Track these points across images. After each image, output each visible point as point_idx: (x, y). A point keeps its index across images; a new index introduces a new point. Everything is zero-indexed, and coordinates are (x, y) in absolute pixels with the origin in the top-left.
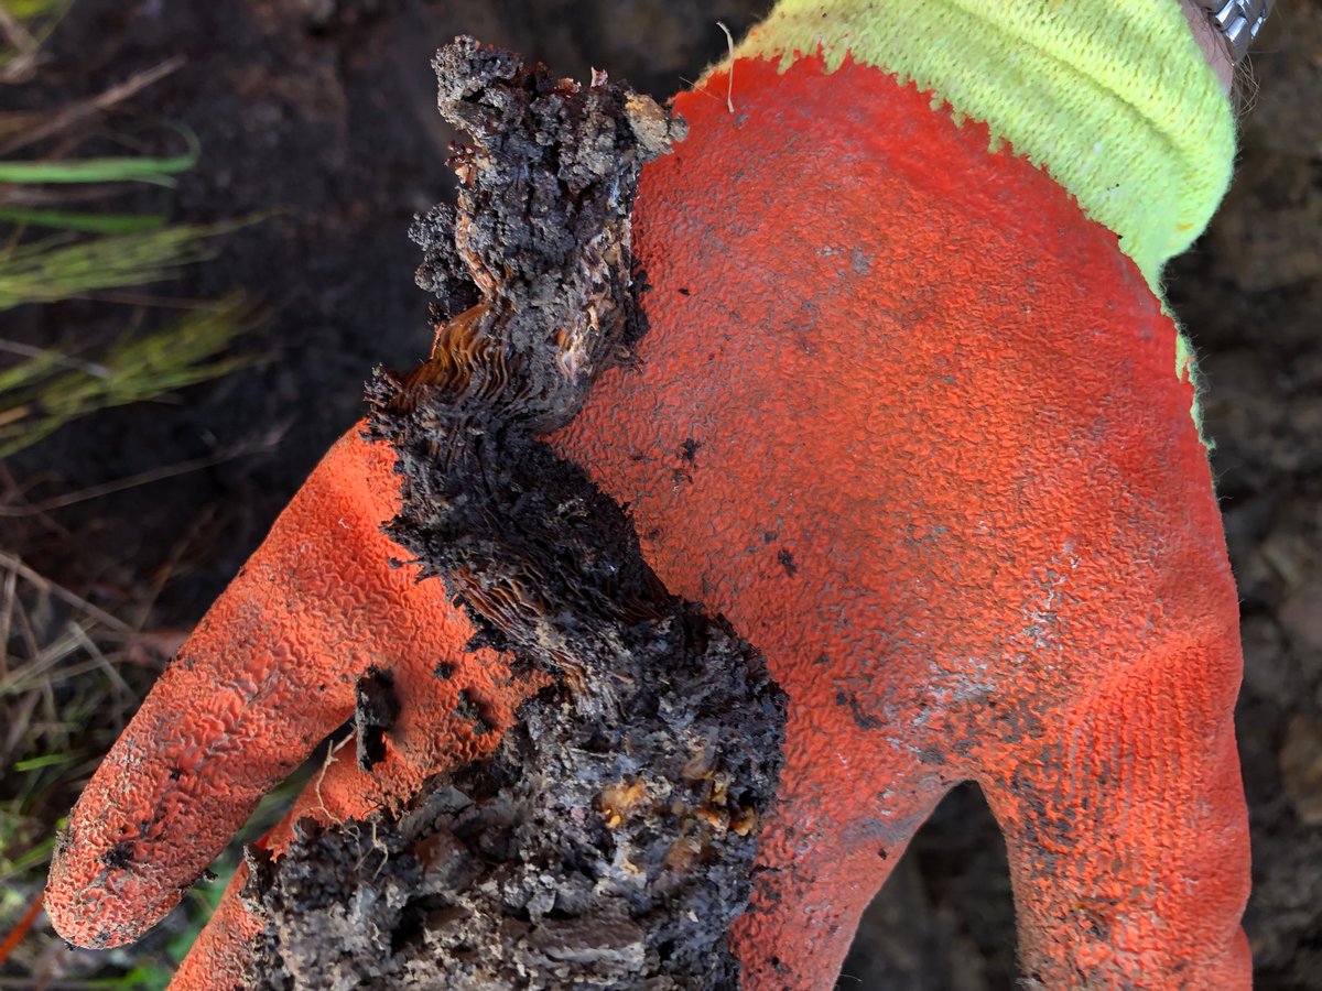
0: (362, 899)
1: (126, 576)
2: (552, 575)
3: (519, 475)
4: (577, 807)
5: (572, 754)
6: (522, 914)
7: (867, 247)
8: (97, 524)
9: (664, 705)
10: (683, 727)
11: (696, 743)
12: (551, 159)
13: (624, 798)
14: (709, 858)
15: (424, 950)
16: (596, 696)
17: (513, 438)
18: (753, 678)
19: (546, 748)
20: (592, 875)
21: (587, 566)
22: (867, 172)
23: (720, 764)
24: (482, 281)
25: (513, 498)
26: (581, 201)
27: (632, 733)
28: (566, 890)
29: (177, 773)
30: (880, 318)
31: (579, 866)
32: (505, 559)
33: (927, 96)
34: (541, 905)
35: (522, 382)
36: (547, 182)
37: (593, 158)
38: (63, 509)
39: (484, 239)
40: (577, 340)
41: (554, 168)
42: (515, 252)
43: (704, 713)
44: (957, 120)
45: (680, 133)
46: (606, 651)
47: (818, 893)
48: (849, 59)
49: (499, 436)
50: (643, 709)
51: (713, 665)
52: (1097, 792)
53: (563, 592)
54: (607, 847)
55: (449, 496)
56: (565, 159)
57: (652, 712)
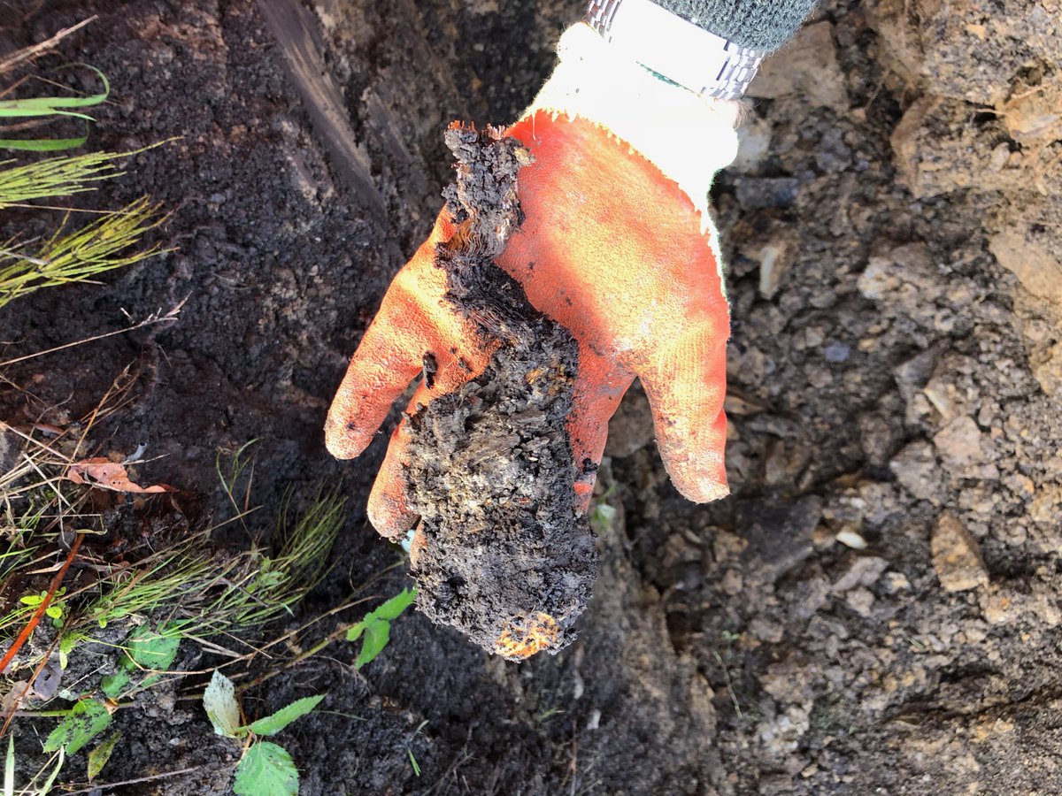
0: (457, 413)
1: (63, 417)
2: (503, 309)
3: (487, 277)
4: (519, 378)
5: (517, 363)
6: (506, 414)
7: (584, 193)
8: (39, 378)
9: (544, 345)
10: (550, 351)
11: (554, 356)
12: (490, 169)
13: (533, 376)
14: (561, 391)
15: (475, 430)
16: (521, 343)
17: (484, 265)
18: (568, 337)
19: (507, 364)
20: (526, 399)
21: (514, 305)
22: (584, 165)
23: (562, 362)
24: (471, 212)
25: (487, 286)
26: (500, 182)
27: (534, 354)
28: (519, 404)
29: (365, 397)
30: (590, 220)
31: (521, 397)
32: (488, 305)
33: (607, 131)
34: (511, 410)
35: (486, 245)
36: (489, 177)
37: (505, 169)
38: (12, 366)
39: (470, 198)
40: (503, 229)
41: (491, 172)
42: (480, 203)
43: (555, 346)
44: (618, 141)
45: (533, 161)
46: (523, 330)
47: (590, 414)
48: (577, 117)
49: (480, 265)
50: (538, 347)
51: (556, 333)
52: (667, 382)
53: (507, 313)
54: (530, 389)
55: (468, 287)
56: (495, 170)
57: (540, 347)
